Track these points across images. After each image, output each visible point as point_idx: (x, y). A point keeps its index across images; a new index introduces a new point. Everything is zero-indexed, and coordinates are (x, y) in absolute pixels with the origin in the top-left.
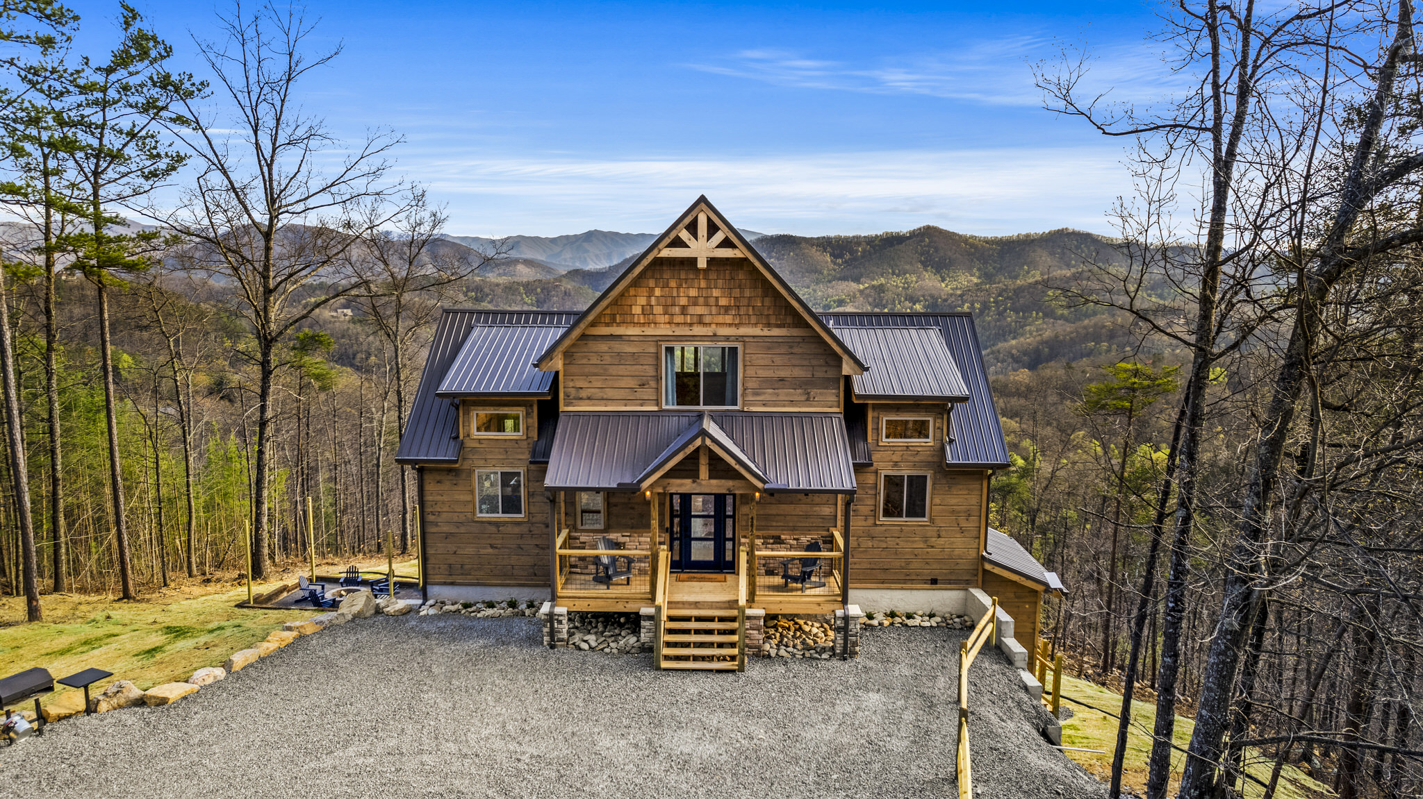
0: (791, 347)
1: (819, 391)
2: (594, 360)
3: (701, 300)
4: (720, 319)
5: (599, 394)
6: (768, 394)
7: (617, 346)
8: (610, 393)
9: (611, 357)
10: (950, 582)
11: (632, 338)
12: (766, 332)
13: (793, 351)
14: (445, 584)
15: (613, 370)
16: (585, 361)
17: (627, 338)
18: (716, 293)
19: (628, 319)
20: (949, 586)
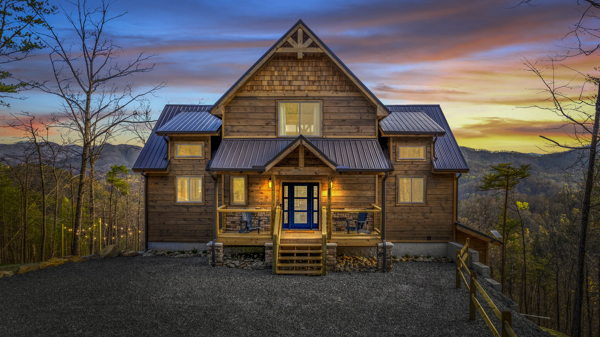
0: (349, 103)
1: (364, 127)
2: (242, 110)
3: (300, 78)
4: (310, 88)
5: (244, 129)
6: (336, 129)
7: (254, 103)
8: (250, 129)
9: (251, 108)
10: (438, 238)
11: (262, 98)
12: (335, 94)
13: (350, 105)
14: (158, 241)
15: (251, 116)
16: (236, 111)
17: (259, 98)
18: (307, 74)
19: (260, 88)
20: (437, 241)
